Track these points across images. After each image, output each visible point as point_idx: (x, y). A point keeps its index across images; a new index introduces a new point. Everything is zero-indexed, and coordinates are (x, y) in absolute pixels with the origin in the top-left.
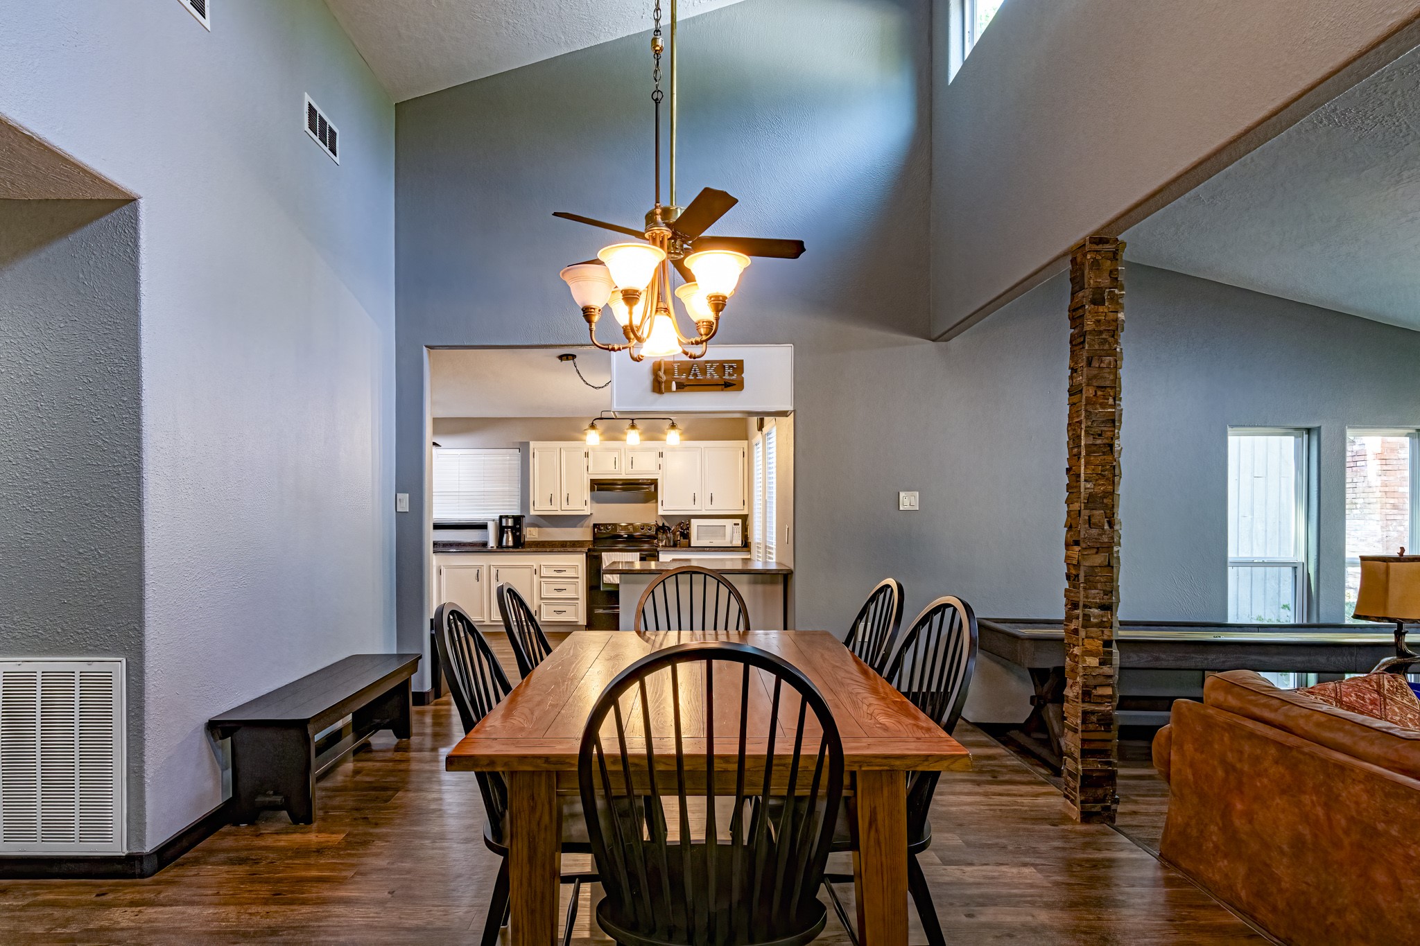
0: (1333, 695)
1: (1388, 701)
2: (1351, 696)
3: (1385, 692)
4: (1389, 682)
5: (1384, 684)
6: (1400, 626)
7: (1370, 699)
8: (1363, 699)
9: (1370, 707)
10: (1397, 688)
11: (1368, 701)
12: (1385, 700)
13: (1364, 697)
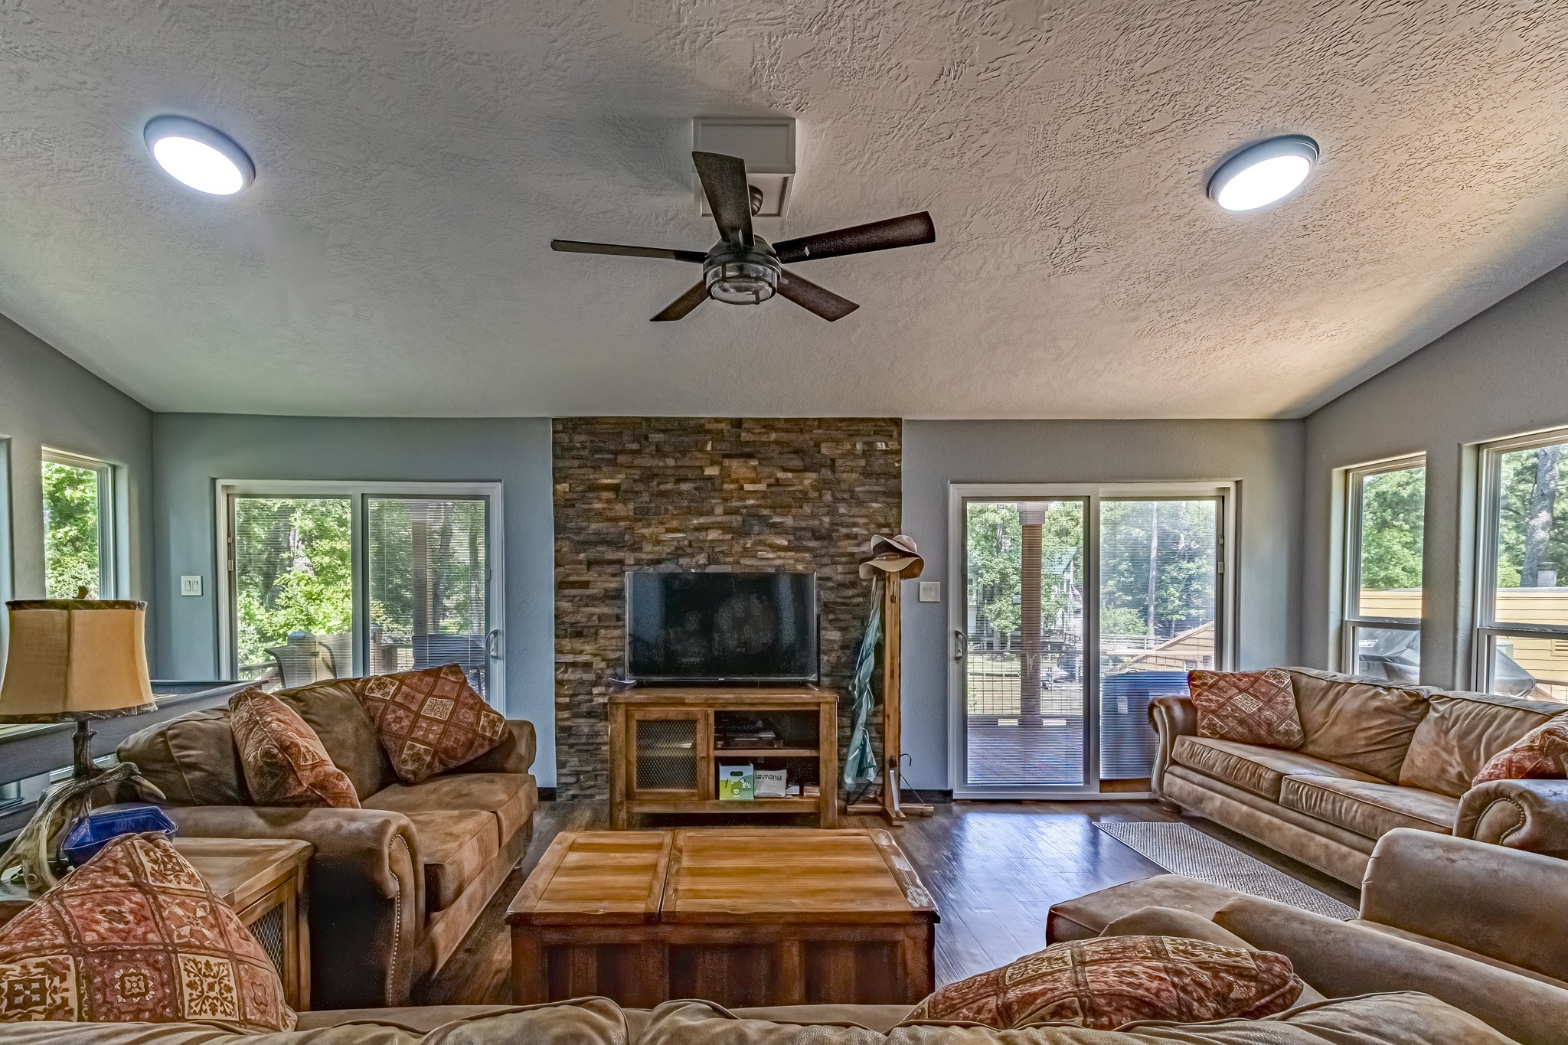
0: (61, 940)
1: (161, 898)
2: (98, 922)
3: (150, 879)
4: (147, 853)
5: (141, 863)
6: (82, 726)
7: (132, 912)
8: (120, 917)
9: (140, 931)
10: (164, 862)
11: (130, 918)
12: (155, 898)
13: (120, 912)
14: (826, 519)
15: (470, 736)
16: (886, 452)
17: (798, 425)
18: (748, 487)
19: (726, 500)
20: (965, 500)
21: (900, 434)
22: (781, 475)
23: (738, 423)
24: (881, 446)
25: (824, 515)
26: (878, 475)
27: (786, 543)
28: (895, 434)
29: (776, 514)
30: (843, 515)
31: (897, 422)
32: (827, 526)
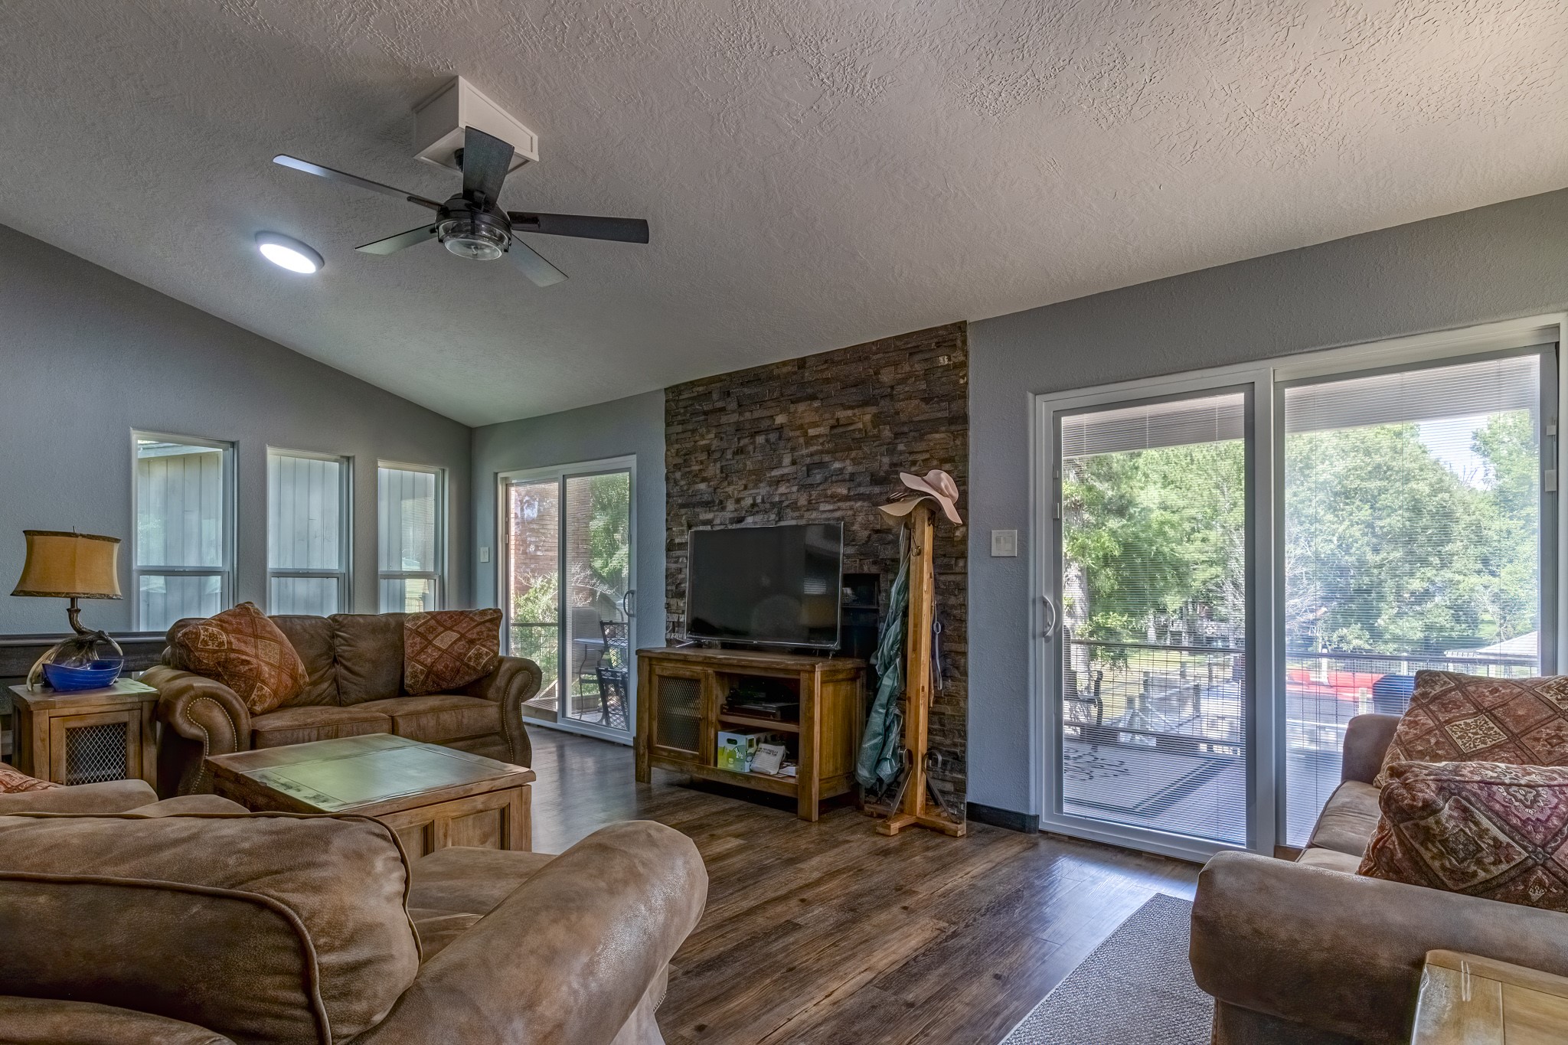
14: (886, 460)
15: (458, 663)
16: (947, 368)
17: (859, 353)
18: (812, 432)
19: (793, 449)
20: (1058, 414)
21: (964, 342)
22: (842, 414)
23: (802, 363)
24: (944, 361)
25: (882, 455)
26: (941, 398)
27: (845, 492)
28: (959, 343)
29: (836, 459)
30: (901, 453)
31: (961, 327)
32: (886, 467)
